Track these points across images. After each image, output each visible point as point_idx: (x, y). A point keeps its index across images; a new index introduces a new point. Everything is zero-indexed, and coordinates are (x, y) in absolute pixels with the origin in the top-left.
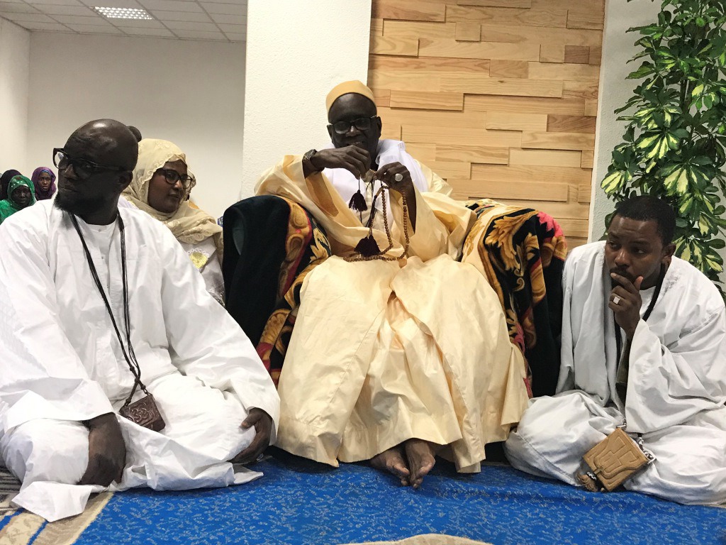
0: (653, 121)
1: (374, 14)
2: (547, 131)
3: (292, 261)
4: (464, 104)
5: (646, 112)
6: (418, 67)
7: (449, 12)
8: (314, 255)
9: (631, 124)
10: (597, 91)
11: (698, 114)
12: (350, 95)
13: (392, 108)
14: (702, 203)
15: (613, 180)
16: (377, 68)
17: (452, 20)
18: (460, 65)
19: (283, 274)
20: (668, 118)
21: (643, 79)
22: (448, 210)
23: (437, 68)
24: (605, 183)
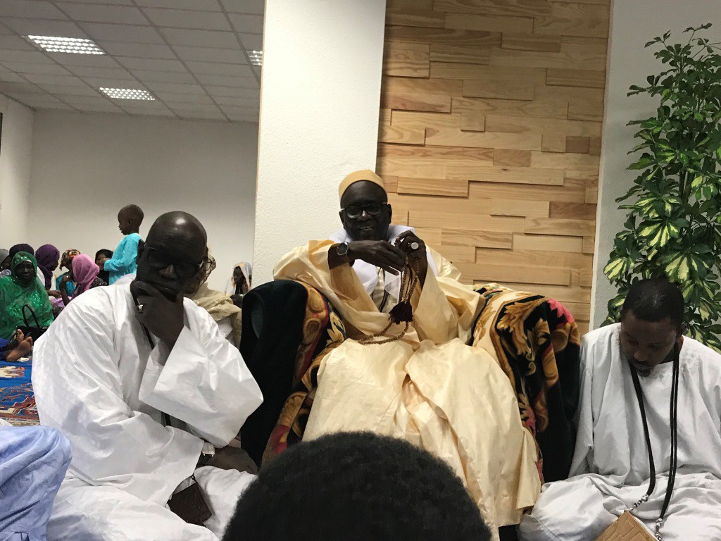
0: (654, 211)
1: (383, 105)
2: (549, 217)
3: (309, 344)
4: (468, 191)
5: (647, 201)
6: (425, 155)
7: (455, 103)
8: (330, 338)
9: (633, 212)
10: (597, 180)
11: (697, 204)
12: (363, 182)
13: (399, 194)
14: (702, 290)
15: (615, 266)
16: (384, 156)
17: (456, 111)
18: (465, 153)
19: (300, 356)
20: (668, 208)
21: (644, 170)
22: (457, 295)
23: (445, 156)
24: (608, 269)
